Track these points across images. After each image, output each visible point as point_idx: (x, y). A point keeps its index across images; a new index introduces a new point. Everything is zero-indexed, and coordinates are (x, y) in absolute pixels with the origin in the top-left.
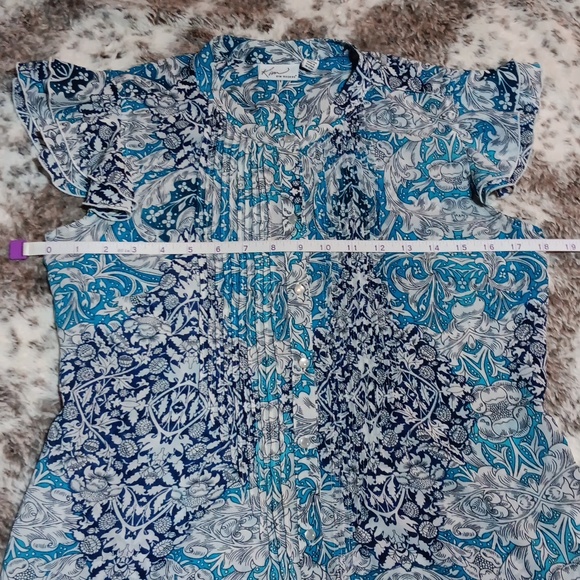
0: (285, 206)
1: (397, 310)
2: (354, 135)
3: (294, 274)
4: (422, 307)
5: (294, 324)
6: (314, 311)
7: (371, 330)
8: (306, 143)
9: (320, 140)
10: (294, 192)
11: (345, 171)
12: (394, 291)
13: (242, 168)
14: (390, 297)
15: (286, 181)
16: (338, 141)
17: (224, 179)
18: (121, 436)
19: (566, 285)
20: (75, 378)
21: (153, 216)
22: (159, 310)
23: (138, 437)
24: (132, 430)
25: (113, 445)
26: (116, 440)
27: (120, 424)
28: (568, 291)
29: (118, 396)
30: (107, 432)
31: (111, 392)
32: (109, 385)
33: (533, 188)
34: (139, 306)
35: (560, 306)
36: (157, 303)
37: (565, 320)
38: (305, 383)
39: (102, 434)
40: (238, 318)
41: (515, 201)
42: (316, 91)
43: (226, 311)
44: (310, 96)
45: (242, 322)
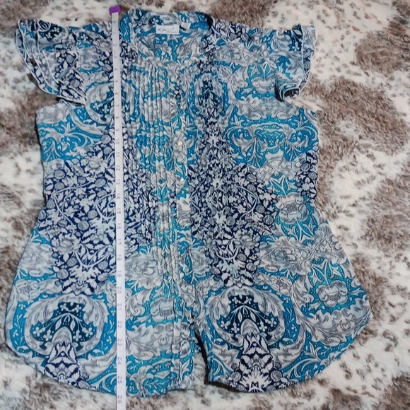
0: (171, 100)
1: (235, 156)
2: (210, 63)
3: (177, 136)
4: (249, 154)
5: (177, 162)
6: (188, 156)
7: (220, 166)
8: (183, 67)
9: (191, 65)
10: (176, 92)
11: (205, 83)
12: (233, 146)
13: (147, 80)
14: (231, 149)
15: (172, 87)
16: (201, 66)
17: (137, 86)
18: (80, 219)
19: (329, 144)
20: (54, 188)
21: (97, 107)
22: (100, 155)
23: (89, 220)
24: (86, 215)
25: (75, 223)
26: (77, 220)
27: (79, 212)
28: (330, 147)
29: (78, 198)
30: (72, 216)
31: (74, 195)
32: (73, 192)
33: (311, 93)
34: (89, 152)
35: (326, 155)
36: (100, 151)
37: (328, 162)
38: (183, 192)
39: (69, 217)
40: (145, 159)
41: (301, 100)
42: (189, 40)
43: (139, 156)
44: (185, 42)
45: (147, 161)
